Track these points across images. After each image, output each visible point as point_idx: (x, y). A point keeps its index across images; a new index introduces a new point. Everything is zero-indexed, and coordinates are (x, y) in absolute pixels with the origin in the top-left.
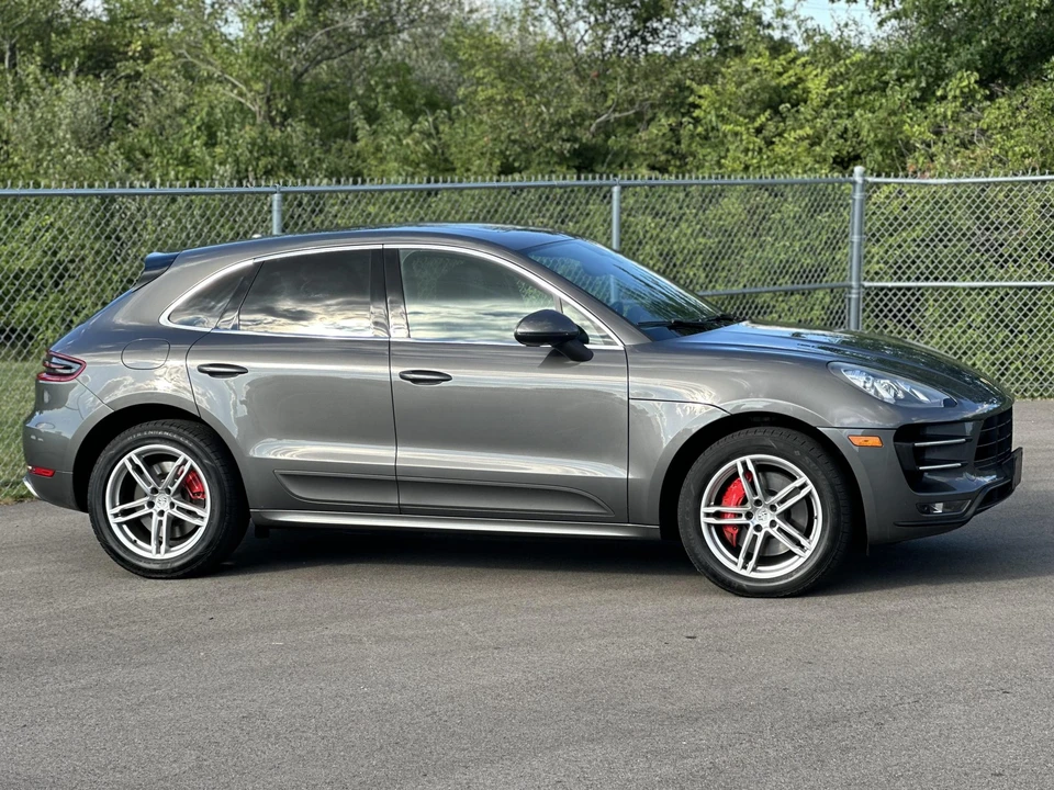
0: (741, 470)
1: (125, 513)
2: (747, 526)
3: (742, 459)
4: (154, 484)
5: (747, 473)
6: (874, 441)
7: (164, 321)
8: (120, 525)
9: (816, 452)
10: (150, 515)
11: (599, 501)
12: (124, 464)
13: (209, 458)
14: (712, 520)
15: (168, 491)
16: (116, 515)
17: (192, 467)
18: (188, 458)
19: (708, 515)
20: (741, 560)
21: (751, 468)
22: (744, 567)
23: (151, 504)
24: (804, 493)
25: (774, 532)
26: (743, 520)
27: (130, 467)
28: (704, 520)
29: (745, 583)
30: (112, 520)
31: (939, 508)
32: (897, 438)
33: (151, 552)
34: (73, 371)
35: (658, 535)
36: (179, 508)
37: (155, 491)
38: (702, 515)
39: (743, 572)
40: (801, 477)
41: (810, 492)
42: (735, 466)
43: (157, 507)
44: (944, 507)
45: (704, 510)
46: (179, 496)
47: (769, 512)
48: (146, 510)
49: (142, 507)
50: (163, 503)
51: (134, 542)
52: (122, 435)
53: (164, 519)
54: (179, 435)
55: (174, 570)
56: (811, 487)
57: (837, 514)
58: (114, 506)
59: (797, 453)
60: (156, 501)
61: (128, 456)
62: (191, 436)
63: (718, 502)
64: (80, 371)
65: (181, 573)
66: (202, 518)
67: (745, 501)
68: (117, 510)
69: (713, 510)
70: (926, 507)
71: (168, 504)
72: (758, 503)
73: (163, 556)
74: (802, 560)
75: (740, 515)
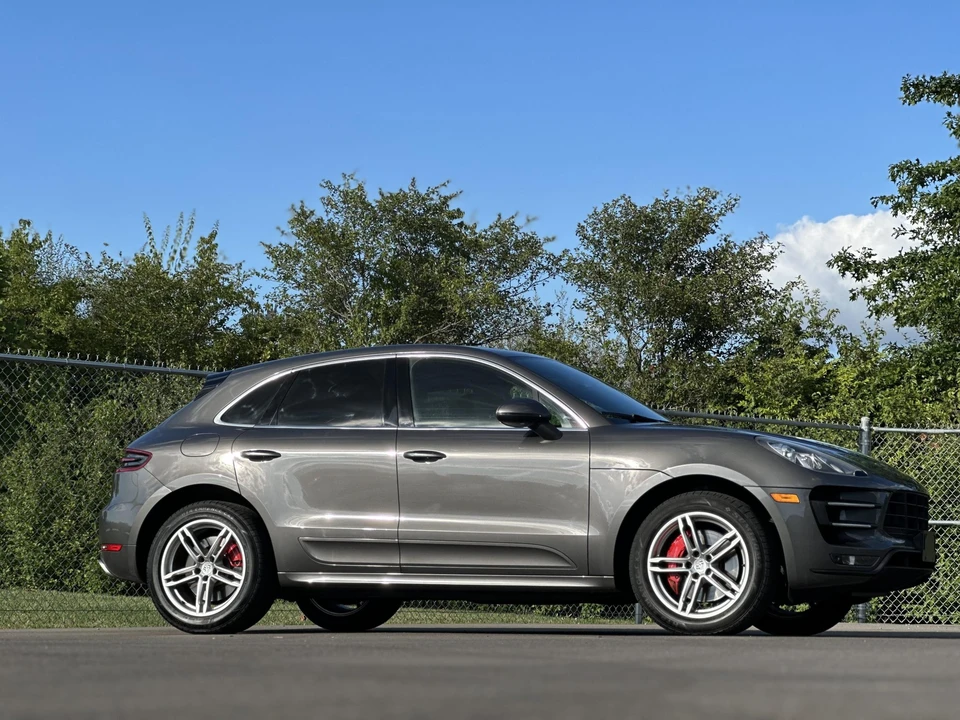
0: (681, 526)
1: (176, 578)
2: (686, 574)
3: (682, 516)
4: (201, 553)
5: (687, 529)
6: (794, 498)
7: (217, 421)
8: (171, 589)
9: (745, 507)
10: (197, 579)
11: (564, 556)
12: (177, 537)
13: (246, 529)
14: (658, 569)
15: (212, 559)
16: (168, 580)
17: (232, 537)
18: (229, 529)
19: (654, 565)
20: (681, 604)
21: (690, 523)
22: (684, 609)
23: (198, 571)
24: (734, 543)
25: (709, 579)
26: (683, 569)
27: (182, 539)
28: (650, 569)
29: (684, 623)
30: (166, 585)
31: (852, 560)
32: (812, 497)
33: (195, 611)
34: (141, 462)
35: (613, 584)
36: (221, 574)
37: (201, 559)
38: (649, 564)
39: (683, 614)
40: (731, 530)
41: (739, 543)
42: (676, 523)
43: (204, 573)
44: (856, 560)
45: (650, 560)
46: (221, 563)
47: (705, 562)
48: (194, 576)
49: (190, 573)
50: (207, 569)
51: (182, 604)
52: (178, 512)
53: (208, 583)
54: (224, 511)
55: (213, 625)
56: (739, 538)
57: (761, 561)
58: (167, 572)
59: (728, 509)
60: (202, 569)
61: (181, 530)
62: (232, 511)
63: (664, 554)
64: (147, 461)
65: (218, 628)
66: (239, 581)
67: (685, 554)
68: (170, 576)
69: (658, 560)
70: (838, 559)
71: (212, 570)
72: (696, 554)
73: (205, 614)
74: (733, 602)
75: (681, 565)
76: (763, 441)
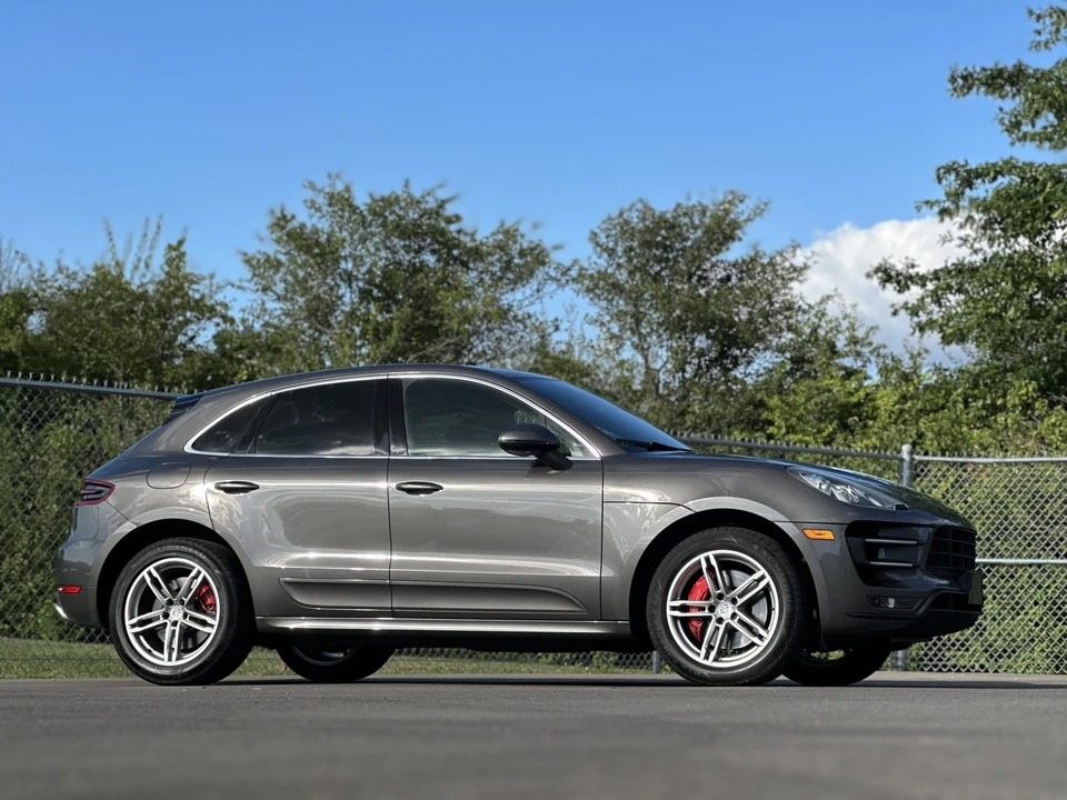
0: (704, 565)
1: (141, 623)
2: (710, 618)
3: (705, 554)
4: (170, 596)
5: (710, 568)
6: (829, 535)
7: (188, 448)
8: (137, 635)
9: (775, 546)
10: (165, 624)
11: (574, 599)
12: (143, 577)
13: (220, 569)
14: (678, 614)
15: (182, 602)
16: (133, 626)
17: (204, 578)
18: (201, 569)
19: (673, 608)
20: (703, 651)
21: (714, 563)
22: (707, 657)
23: (166, 616)
24: (762, 585)
25: (735, 624)
26: (706, 613)
27: (148, 580)
28: (670, 613)
29: (706, 672)
30: (130, 631)
31: (891, 603)
32: (848, 534)
33: (163, 660)
34: (103, 494)
35: (628, 630)
36: (192, 619)
37: (170, 603)
38: (668, 608)
39: (705, 662)
40: (759, 570)
41: (768, 585)
42: (699, 562)
43: (173, 617)
44: (896, 603)
45: (670, 603)
46: (192, 606)
47: (730, 605)
48: (162, 621)
49: (157, 618)
50: (177, 613)
51: (149, 652)
52: (143, 550)
53: (177, 629)
54: (195, 548)
55: (184, 675)
56: (768, 579)
57: (792, 604)
58: (132, 617)
59: (756, 547)
60: (171, 613)
61: (147, 570)
62: (204, 549)
63: (685, 597)
64: (109, 494)
65: (189, 679)
66: (212, 627)
67: (708, 597)
68: (135, 621)
69: (678, 603)
70: (878, 601)
71: (182, 614)
72: (720, 597)
73: (174, 663)
74: (760, 649)
75: (703, 609)
76: (796, 472)
